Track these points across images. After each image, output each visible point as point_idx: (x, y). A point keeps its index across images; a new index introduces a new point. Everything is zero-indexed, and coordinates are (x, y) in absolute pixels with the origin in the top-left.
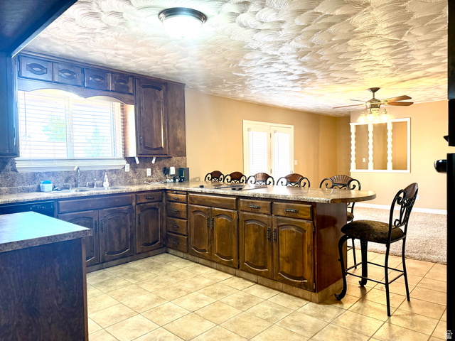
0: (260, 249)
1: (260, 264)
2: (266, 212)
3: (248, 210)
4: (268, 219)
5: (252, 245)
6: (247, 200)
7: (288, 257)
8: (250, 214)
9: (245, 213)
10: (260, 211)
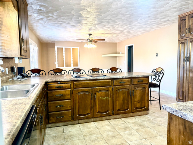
0: (126, 102)
1: (126, 108)
2: (129, 84)
3: (119, 84)
4: (130, 87)
5: (121, 101)
6: (118, 80)
7: (139, 101)
8: (120, 86)
9: (117, 86)
10: (125, 84)
